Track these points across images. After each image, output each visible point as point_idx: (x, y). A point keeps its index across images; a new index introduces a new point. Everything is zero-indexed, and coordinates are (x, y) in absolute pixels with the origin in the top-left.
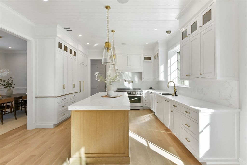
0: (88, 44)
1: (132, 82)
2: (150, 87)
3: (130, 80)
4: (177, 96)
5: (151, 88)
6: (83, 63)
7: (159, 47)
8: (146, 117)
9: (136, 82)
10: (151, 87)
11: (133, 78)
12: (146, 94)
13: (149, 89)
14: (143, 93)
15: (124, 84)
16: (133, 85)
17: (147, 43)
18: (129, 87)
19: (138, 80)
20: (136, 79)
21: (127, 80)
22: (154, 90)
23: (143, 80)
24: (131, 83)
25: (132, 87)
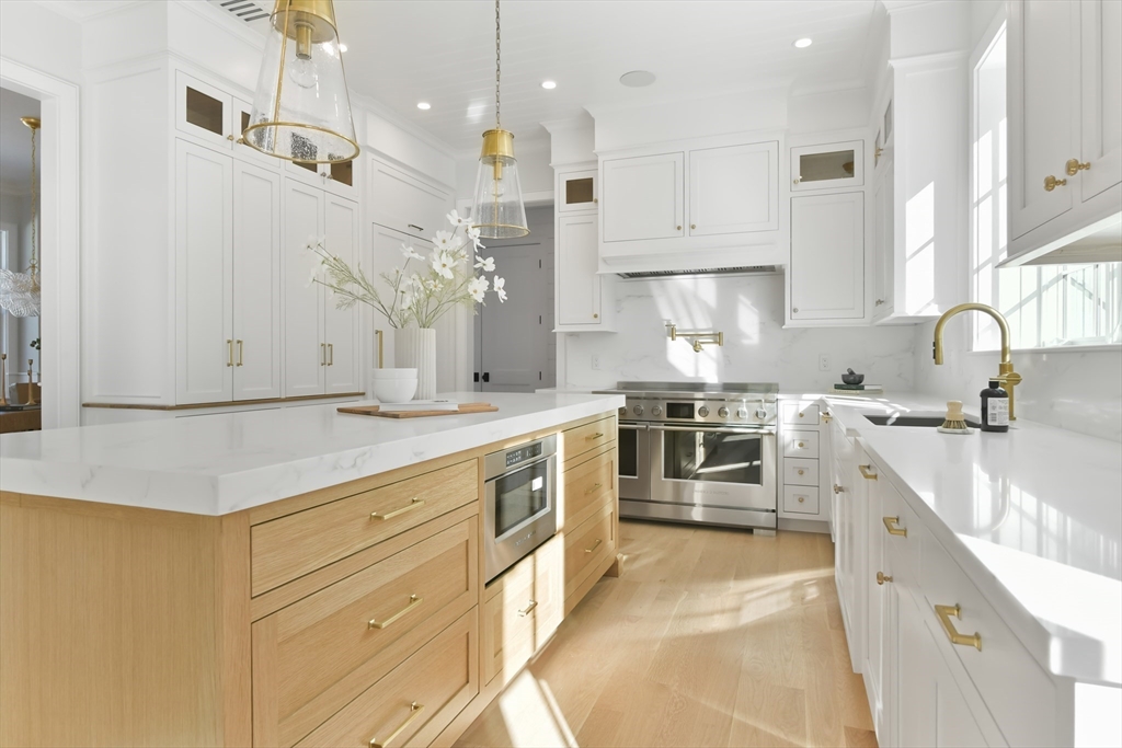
0: (424, 106)
1: (718, 338)
2: (843, 376)
3: (703, 324)
4: (1003, 429)
5: (852, 383)
6: (416, 232)
7: (893, 52)
8: (765, 592)
9: (746, 342)
10: (852, 373)
11: (726, 310)
12: (802, 420)
13: (838, 387)
14: (785, 418)
15: (663, 350)
16: (726, 362)
17: (804, 43)
18: (697, 371)
19: (762, 324)
20: (749, 320)
21: (684, 324)
22: (877, 393)
23: (789, 323)
24: (711, 349)
25: (719, 374)
